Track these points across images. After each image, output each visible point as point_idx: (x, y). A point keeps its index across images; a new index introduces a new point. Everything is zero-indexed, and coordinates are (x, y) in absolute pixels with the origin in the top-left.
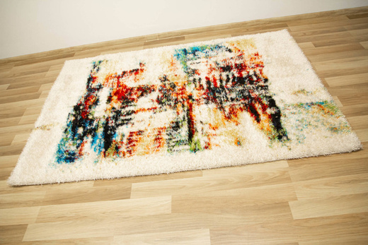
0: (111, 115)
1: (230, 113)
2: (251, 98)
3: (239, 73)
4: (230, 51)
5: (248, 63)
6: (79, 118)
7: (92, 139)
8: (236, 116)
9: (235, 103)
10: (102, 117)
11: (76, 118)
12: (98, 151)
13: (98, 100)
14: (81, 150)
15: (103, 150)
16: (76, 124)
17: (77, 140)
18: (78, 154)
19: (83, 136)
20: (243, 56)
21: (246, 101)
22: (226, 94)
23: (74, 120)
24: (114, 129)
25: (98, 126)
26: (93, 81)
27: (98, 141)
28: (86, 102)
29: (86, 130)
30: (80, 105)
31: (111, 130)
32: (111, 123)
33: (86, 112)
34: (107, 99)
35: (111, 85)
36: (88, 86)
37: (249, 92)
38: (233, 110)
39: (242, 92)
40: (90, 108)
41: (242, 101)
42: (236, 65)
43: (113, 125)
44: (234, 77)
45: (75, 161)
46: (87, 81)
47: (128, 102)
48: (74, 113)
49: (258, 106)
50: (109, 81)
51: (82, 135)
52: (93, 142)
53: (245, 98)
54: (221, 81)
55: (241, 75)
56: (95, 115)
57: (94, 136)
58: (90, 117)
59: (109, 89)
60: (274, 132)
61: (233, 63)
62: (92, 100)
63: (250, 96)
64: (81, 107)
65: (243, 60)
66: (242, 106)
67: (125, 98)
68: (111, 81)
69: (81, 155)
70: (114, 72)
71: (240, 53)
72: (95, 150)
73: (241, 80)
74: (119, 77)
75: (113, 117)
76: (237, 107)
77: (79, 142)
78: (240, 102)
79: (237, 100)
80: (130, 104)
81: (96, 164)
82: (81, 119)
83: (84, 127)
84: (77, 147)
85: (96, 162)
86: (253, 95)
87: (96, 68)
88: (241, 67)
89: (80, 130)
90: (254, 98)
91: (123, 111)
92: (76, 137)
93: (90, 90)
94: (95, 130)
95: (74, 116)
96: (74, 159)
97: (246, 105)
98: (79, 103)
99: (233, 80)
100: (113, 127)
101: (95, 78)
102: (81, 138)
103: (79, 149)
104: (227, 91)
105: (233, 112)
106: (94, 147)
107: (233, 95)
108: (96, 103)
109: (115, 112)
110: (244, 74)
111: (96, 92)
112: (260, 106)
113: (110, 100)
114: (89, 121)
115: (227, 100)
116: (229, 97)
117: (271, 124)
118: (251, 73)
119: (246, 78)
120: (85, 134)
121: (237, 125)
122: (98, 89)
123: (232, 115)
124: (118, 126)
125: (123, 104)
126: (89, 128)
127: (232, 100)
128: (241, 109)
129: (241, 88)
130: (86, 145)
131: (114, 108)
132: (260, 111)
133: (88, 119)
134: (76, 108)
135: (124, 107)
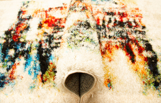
0: (44, 38)
1: (106, 49)
2: (128, 39)
3: (120, 19)
4: (116, 3)
5: (129, 13)
6: (10, 41)
7: (25, 61)
8: (111, 52)
9: (112, 40)
10: (34, 40)
11: (7, 41)
12: (33, 74)
13: (28, 27)
14: (12, 73)
15: (40, 73)
16: (7, 46)
17: (7, 62)
18: (8, 78)
19: (15, 58)
20: (126, 8)
21: (124, 41)
22: (106, 31)
23: (5, 43)
24: (48, 51)
25: (30, 48)
26: (23, 14)
27: (32, 63)
28: (17, 28)
29: (17, 52)
30: (12, 30)
31: (46, 52)
32: (45, 46)
33: (17, 36)
34: (38, 26)
35: (40, 16)
36: (19, 17)
37: (127, 34)
38: (109, 46)
39: (121, 32)
40: (21, 32)
41: (120, 40)
42: (119, 13)
43: (48, 47)
44: (116, 21)
45: (5, 86)
46: (17, 13)
47: (58, 29)
48: (5, 36)
49: (134, 47)
50: (38, 13)
51: (13, 56)
52: (26, 64)
53: (122, 37)
54: (104, 21)
55: (122, 20)
56: (27, 39)
57: (27, 58)
58: (22, 40)
59: (38, 19)
60: (150, 77)
61: (117, 11)
62: (23, 27)
63: (127, 37)
64: (13, 32)
65: (126, 10)
66: (118, 44)
67: (55, 26)
68: (39, 14)
69: (12, 78)
70: (42, 8)
71: (123, 6)
72: (30, 73)
73: (121, 24)
74: (46, 11)
75: (47, 40)
76: (114, 44)
77: (9, 64)
78: (117, 41)
79: (114, 38)
80: (61, 30)
81: (32, 91)
82: (12, 42)
83: (16, 49)
84: (8, 70)
85: (32, 88)
86: (130, 37)
87: (25, 6)
88: (123, 15)
89: (12, 52)
90: (131, 40)
91: (55, 35)
92: (7, 59)
93: (21, 20)
94: (28, 52)
95: (5, 39)
96: (4, 83)
97: (122, 44)
98: (11, 29)
99: (115, 23)
100: (47, 49)
101: (25, 11)
102: (13, 60)
103: (10, 72)
104: (107, 30)
105: (108, 47)
106: (27, 69)
107: (112, 34)
108: (27, 28)
109: (48, 36)
110: (125, 20)
111: (27, 21)
112: (136, 47)
113: (40, 26)
114: (20, 44)
115: (106, 37)
116: (108, 34)
117: (147, 67)
118: (131, 20)
119: (125, 23)
120: (16, 56)
121: (110, 61)
122: (28, 19)
123: (107, 51)
124: (52, 48)
125: (54, 29)
126: (20, 50)
127: (110, 37)
128: (117, 47)
129: (120, 29)
130: (18, 67)
131: (45, 33)
132: (136, 52)
133: (19, 41)
134: (8, 33)
135: (55, 32)
